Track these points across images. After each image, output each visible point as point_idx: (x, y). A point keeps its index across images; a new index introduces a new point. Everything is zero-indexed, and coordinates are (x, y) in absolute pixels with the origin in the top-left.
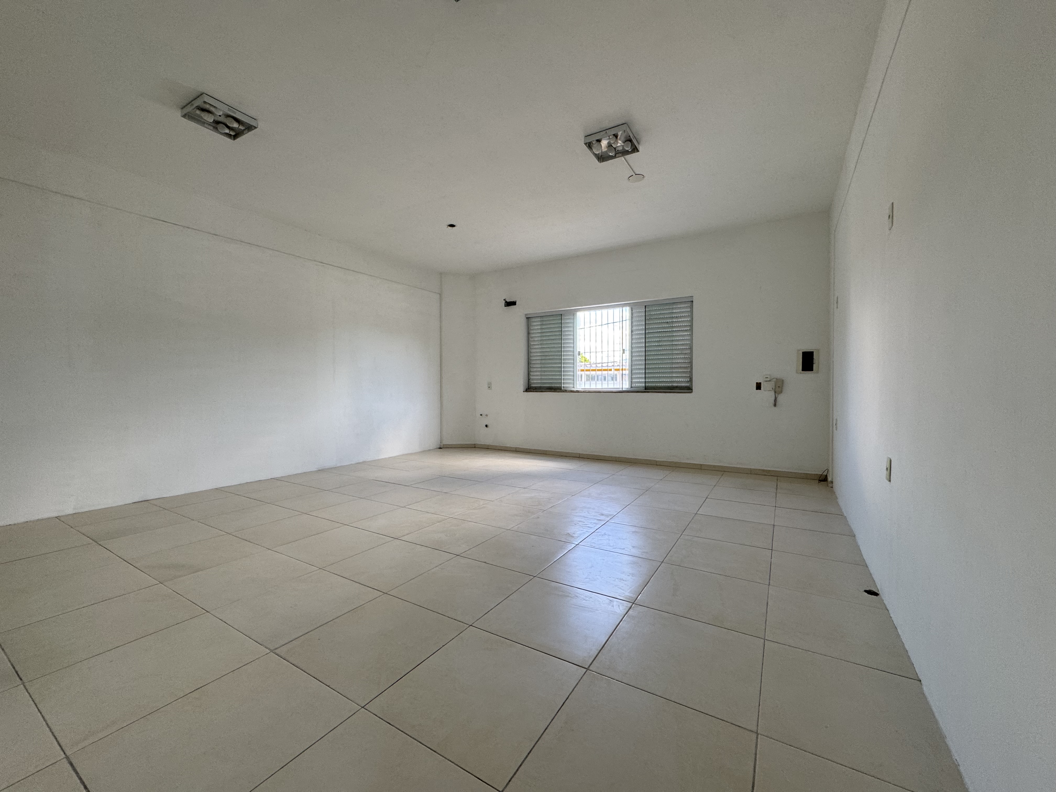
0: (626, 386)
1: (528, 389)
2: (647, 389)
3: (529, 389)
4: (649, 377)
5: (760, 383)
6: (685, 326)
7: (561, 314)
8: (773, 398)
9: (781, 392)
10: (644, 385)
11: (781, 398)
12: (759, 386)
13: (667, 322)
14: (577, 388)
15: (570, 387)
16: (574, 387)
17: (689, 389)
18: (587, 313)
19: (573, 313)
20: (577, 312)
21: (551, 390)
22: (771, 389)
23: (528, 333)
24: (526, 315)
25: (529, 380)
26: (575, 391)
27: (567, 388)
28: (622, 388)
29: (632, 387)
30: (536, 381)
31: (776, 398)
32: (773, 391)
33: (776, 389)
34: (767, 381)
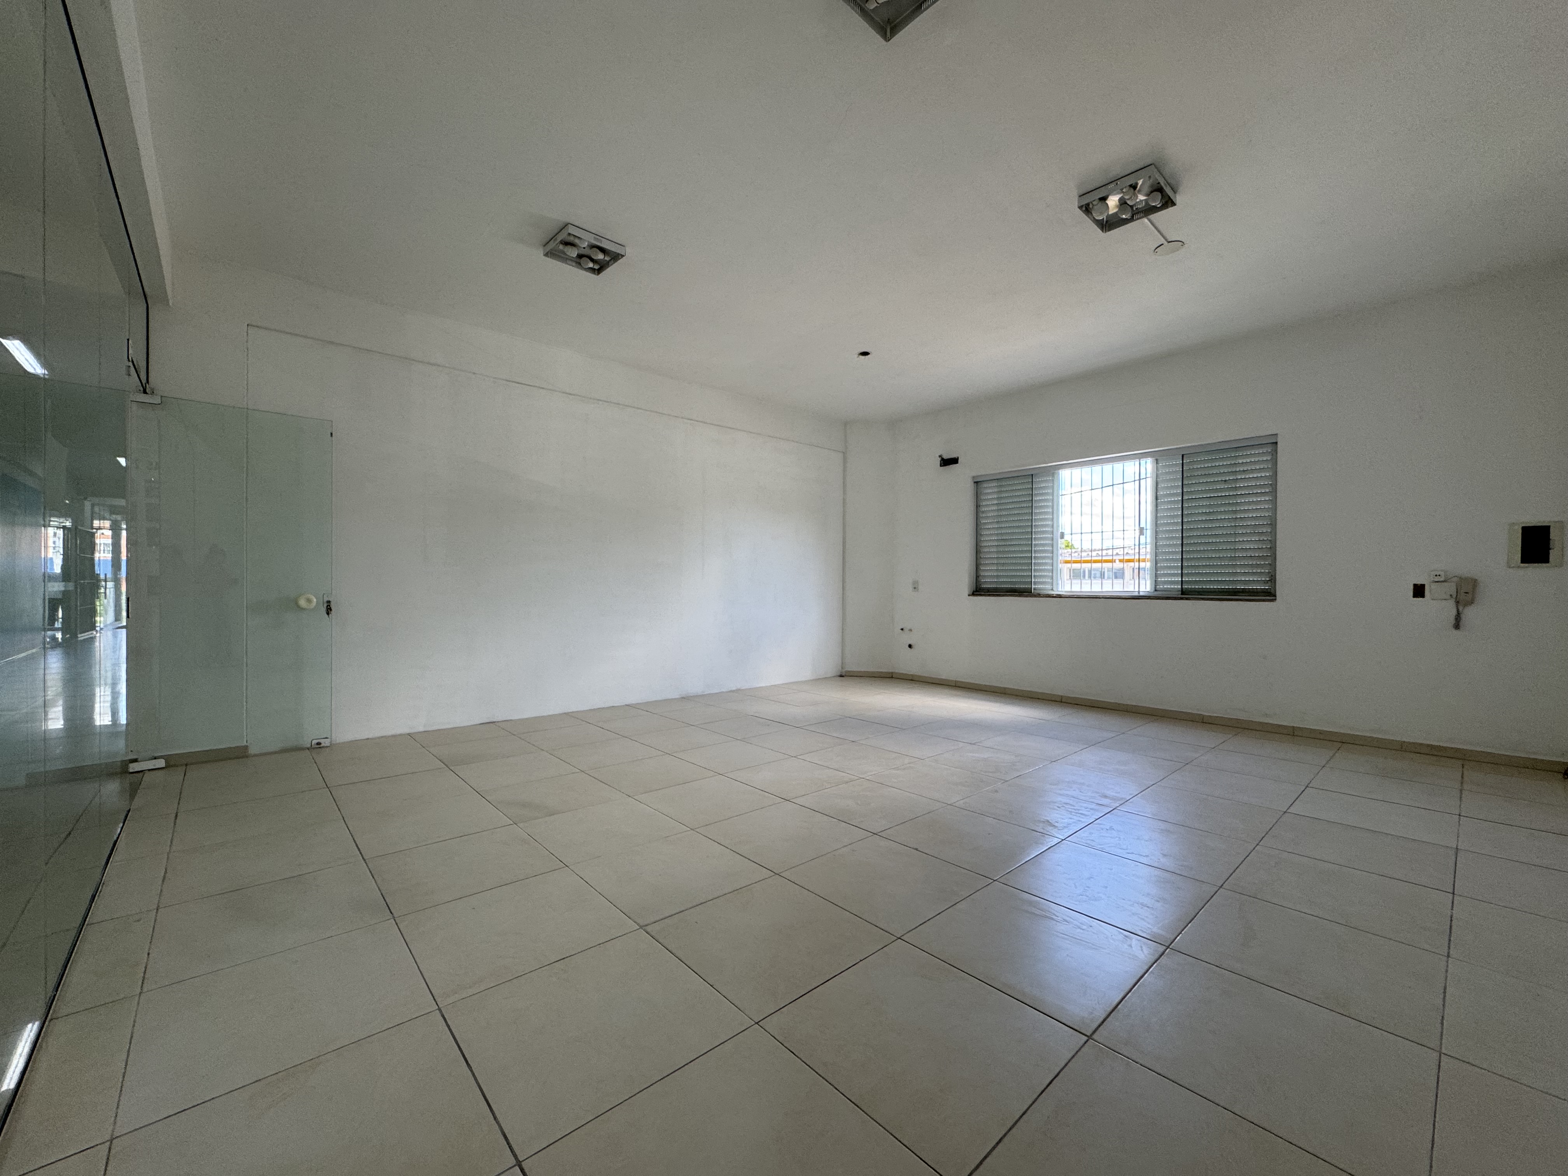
0: (1146, 587)
1: (976, 591)
2: (1186, 594)
3: (978, 590)
4: (1188, 574)
5: (1423, 586)
6: (1261, 486)
7: (1032, 475)
8: (1454, 612)
9: (1471, 602)
10: (1180, 587)
11: (1470, 614)
12: (1419, 591)
13: (1225, 481)
14: (1058, 591)
15: (1046, 588)
16: (1052, 590)
17: (1269, 595)
18: (1076, 472)
19: (1051, 472)
20: (1059, 469)
21: (1013, 594)
22: (1448, 597)
23: (978, 506)
24: (974, 477)
25: (977, 577)
26: (1054, 595)
27: (1040, 590)
28: (1139, 592)
29: (1157, 589)
30: (990, 578)
31: (1458, 615)
32: (1450, 601)
33: (1458, 598)
34: (1437, 581)
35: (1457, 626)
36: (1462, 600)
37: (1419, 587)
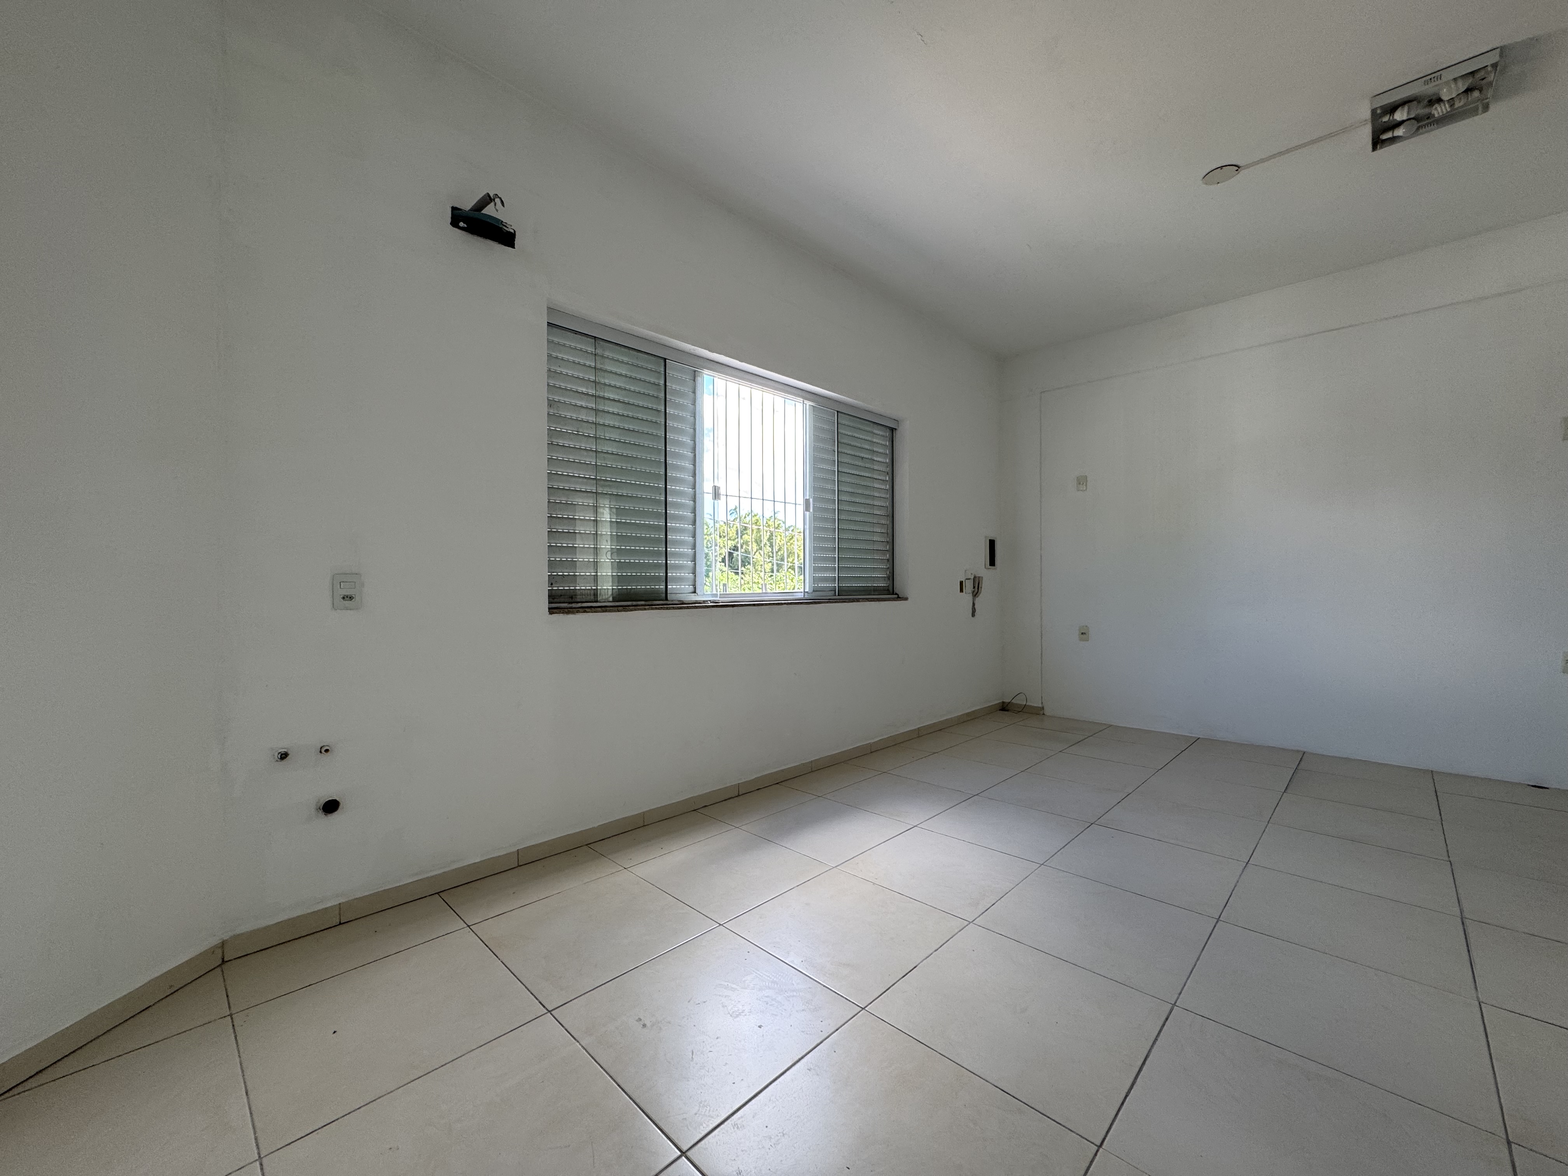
2: (842, 594)
3: (560, 601)
4: (842, 569)
5: (962, 581)
6: (884, 473)
7: (664, 359)
8: (972, 605)
9: (978, 595)
10: (837, 585)
11: (978, 603)
12: (961, 587)
13: (862, 458)
14: (703, 595)
15: (686, 591)
16: (695, 592)
17: (890, 593)
19: (692, 368)
20: (701, 366)
21: (634, 603)
22: (971, 592)
24: (547, 306)
26: (698, 603)
27: (679, 594)
29: (814, 589)
30: (579, 571)
31: (974, 604)
32: (971, 594)
33: (974, 591)
34: (967, 579)
35: (973, 615)
36: (975, 593)
37: (961, 583)
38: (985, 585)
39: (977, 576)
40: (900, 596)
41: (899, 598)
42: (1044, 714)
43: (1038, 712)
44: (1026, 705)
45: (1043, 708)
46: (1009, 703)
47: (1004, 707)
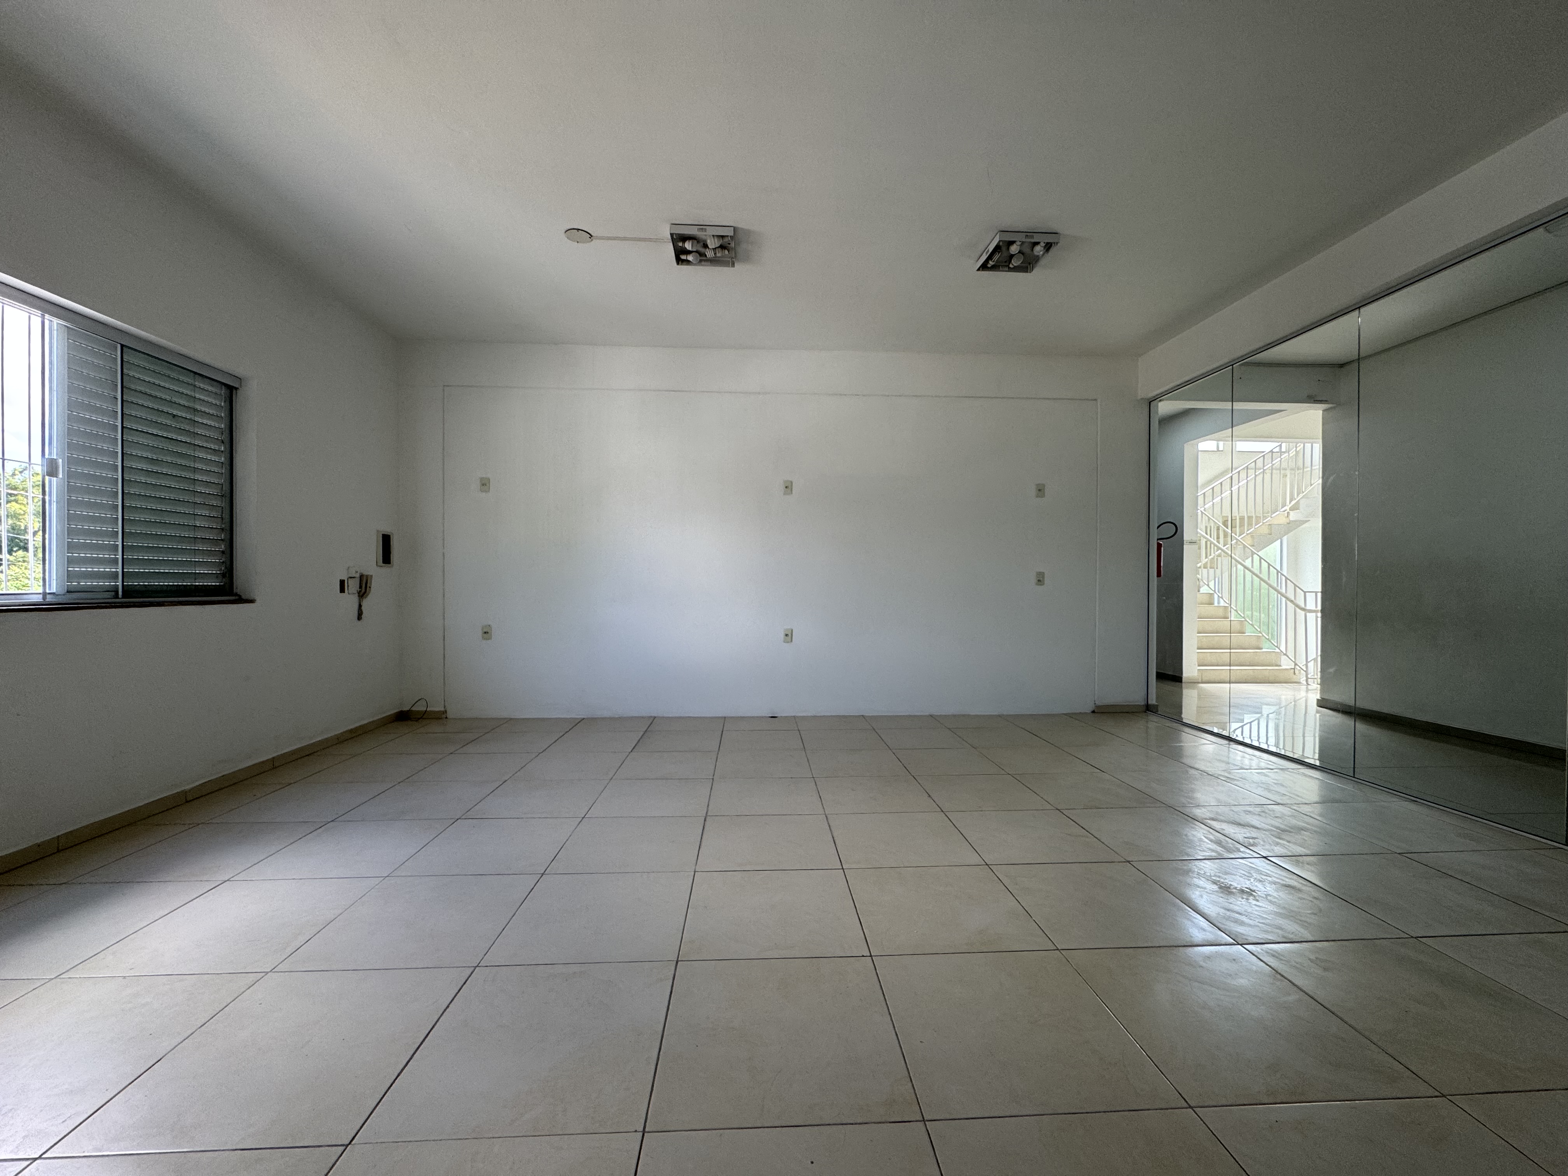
4: (131, 561)
5: (344, 581)
6: (208, 438)
8: (356, 606)
9: (366, 596)
10: (120, 583)
11: (365, 603)
12: (342, 587)
13: (174, 416)
17: (228, 594)
22: (356, 592)
29: (72, 588)
31: (360, 606)
32: (357, 595)
33: (360, 591)
34: (351, 578)
35: (360, 617)
36: (361, 593)
37: (342, 583)
38: (374, 585)
39: (365, 573)
40: (243, 597)
41: (240, 600)
42: (446, 718)
43: (440, 717)
44: (426, 711)
45: (446, 711)
46: (409, 710)
47: (403, 717)
